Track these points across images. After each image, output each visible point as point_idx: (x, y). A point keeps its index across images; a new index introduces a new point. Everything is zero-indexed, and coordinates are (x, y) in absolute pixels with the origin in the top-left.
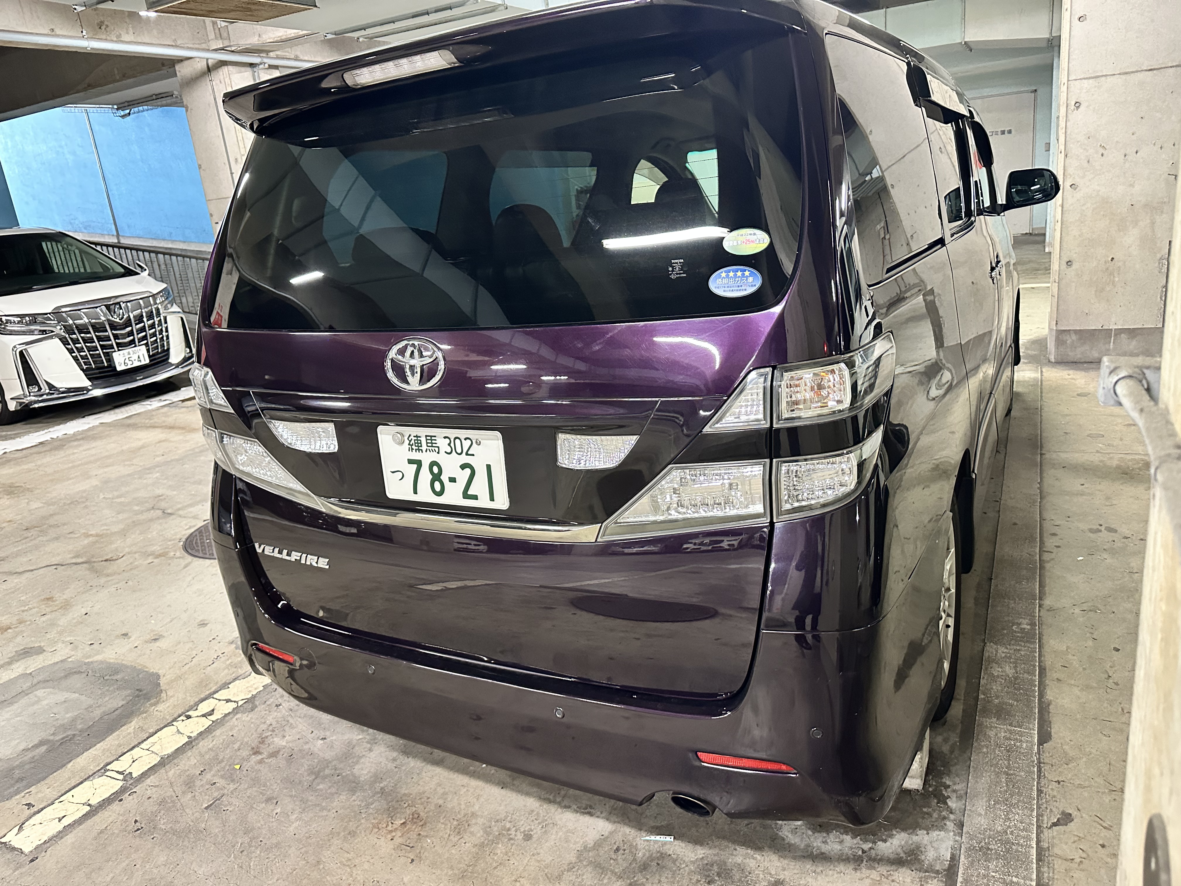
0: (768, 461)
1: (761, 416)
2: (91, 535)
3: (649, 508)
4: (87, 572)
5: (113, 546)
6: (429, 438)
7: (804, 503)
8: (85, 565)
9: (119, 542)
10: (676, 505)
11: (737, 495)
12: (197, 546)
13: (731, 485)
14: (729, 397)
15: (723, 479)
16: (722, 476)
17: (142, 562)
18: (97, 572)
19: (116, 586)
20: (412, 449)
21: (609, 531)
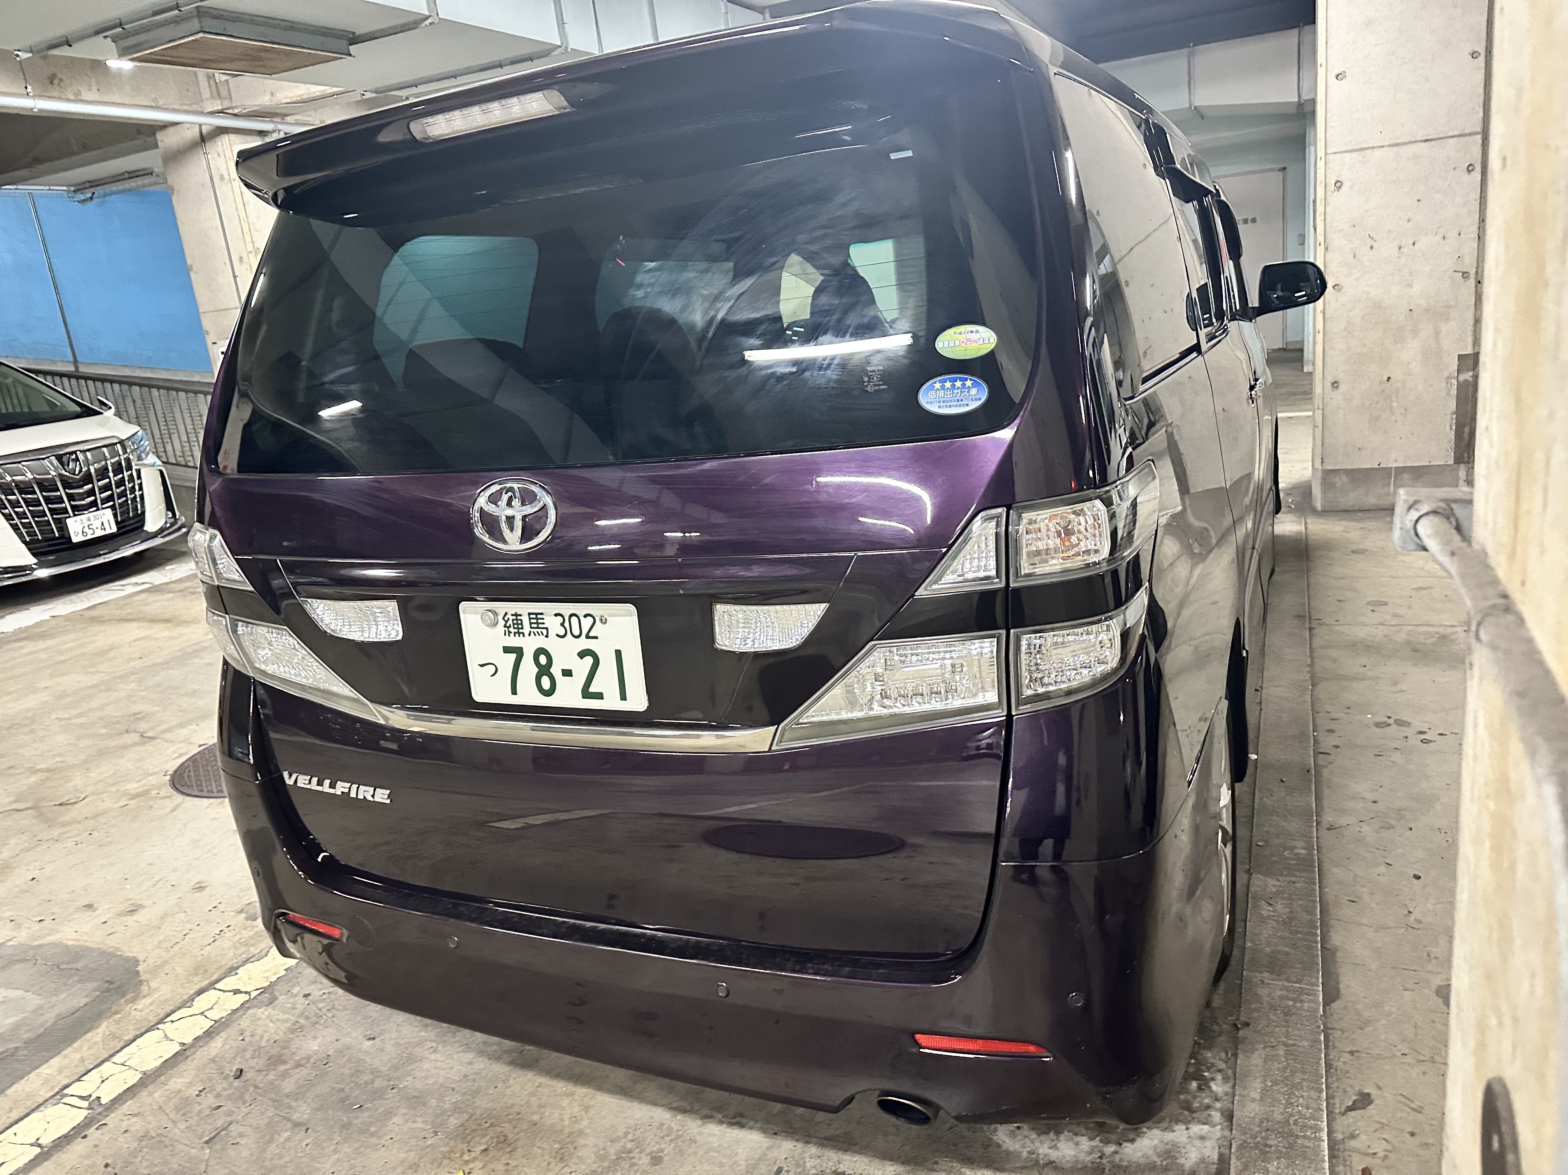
0: (1003, 632)
1: (993, 573)
2: (39, 770)
3: (841, 703)
4: (33, 822)
5: (71, 785)
6: (534, 616)
7: (1051, 688)
8: (31, 812)
9: (78, 778)
10: (879, 696)
11: (963, 682)
12: (191, 781)
13: (953, 666)
14: (948, 550)
15: (945, 659)
16: (942, 655)
17: (112, 805)
18: (47, 820)
19: (76, 839)
20: (510, 632)
21: (787, 735)
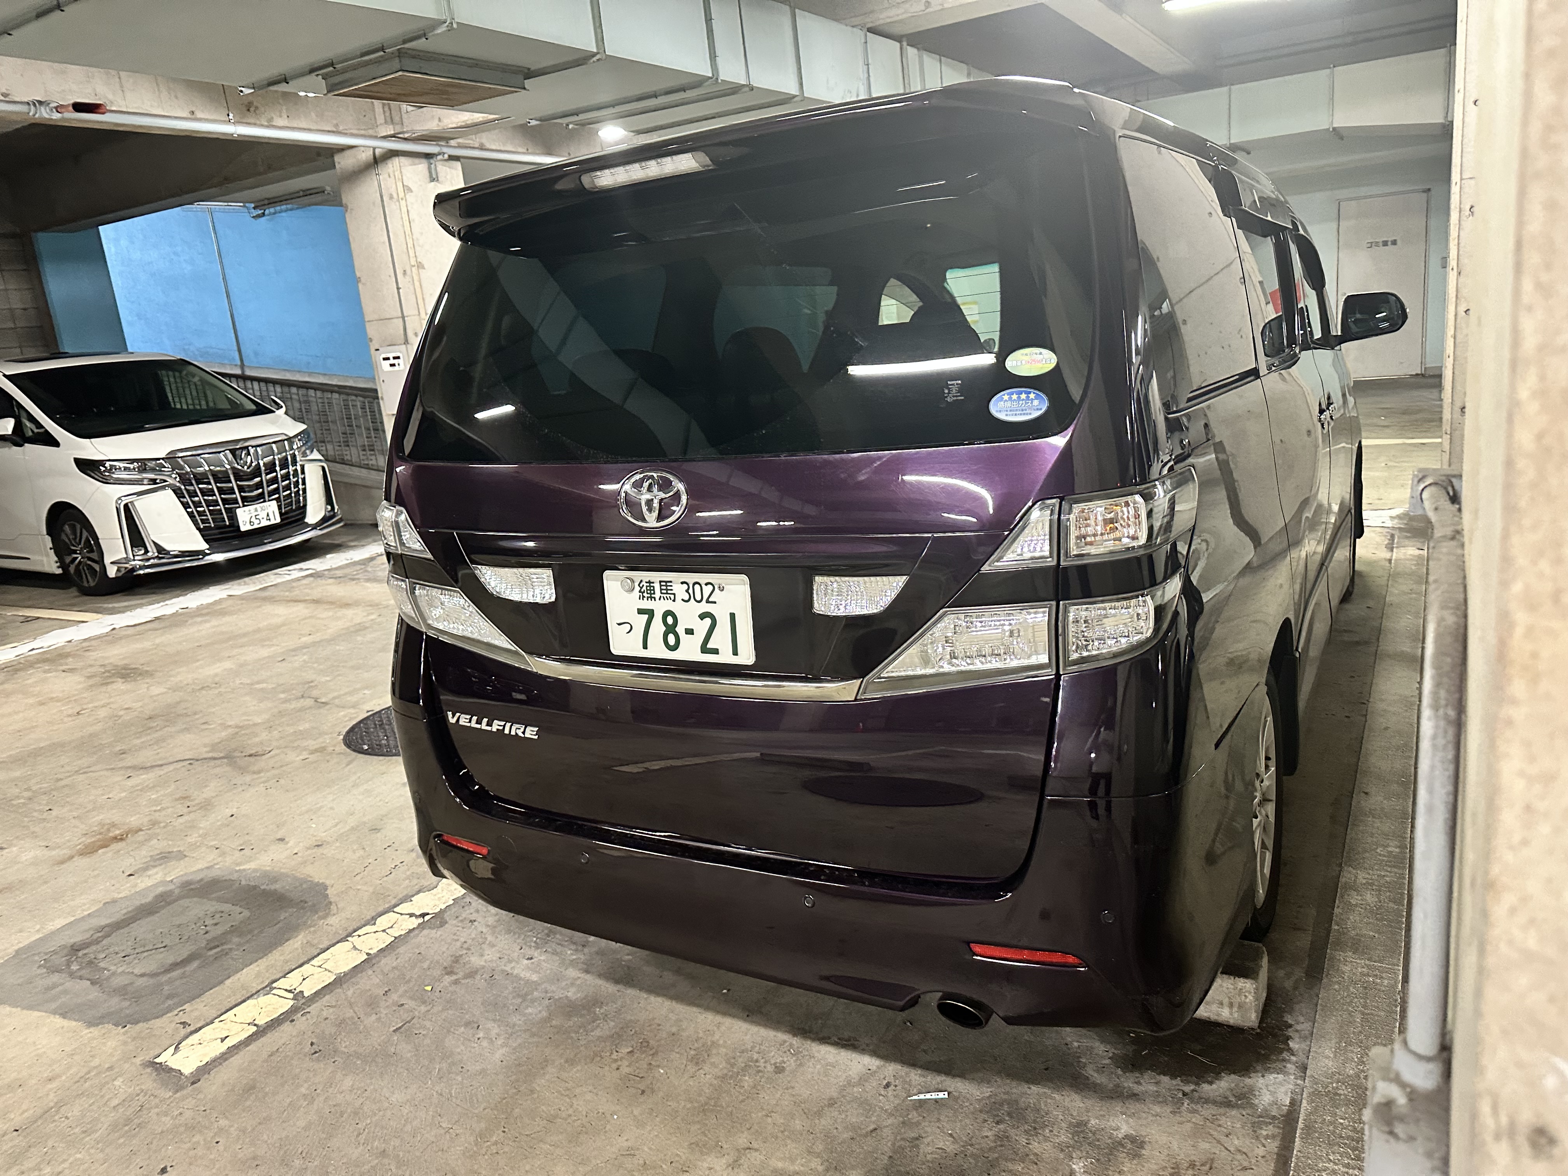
0: (1054, 603)
1: (1047, 553)
2: (230, 726)
3: (917, 660)
4: (228, 769)
5: (257, 740)
6: (665, 583)
7: (1094, 653)
8: (225, 761)
9: (264, 734)
10: (948, 657)
11: (1018, 644)
12: (362, 741)
13: (1012, 632)
14: (1010, 532)
15: (1004, 625)
16: (1002, 622)
17: (295, 757)
18: (240, 768)
19: (268, 785)
20: (644, 597)
21: (870, 687)
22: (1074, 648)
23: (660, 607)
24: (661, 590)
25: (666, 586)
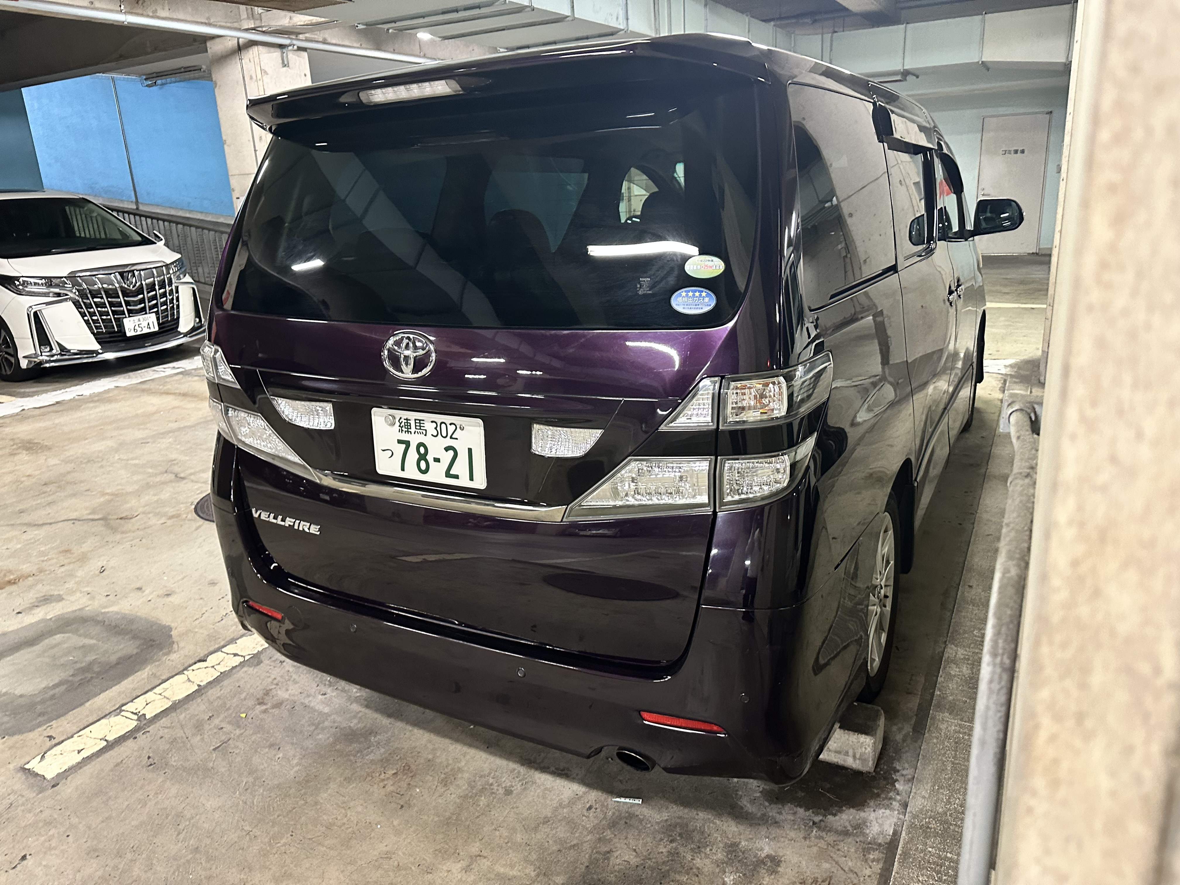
0: (713, 458)
1: (709, 419)
2: (107, 494)
3: (608, 494)
4: (103, 529)
5: (128, 505)
6: (418, 421)
7: (743, 496)
8: (101, 522)
9: (133, 501)
10: (633, 493)
11: (686, 487)
12: (209, 510)
13: (681, 477)
14: (683, 400)
15: (675, 472)
16: (675, 469)
17: (154, 521)
18: (112, 528)
19: (131, 543)
20: (402, 430)
21: (572, 513)
22: (728, 491)
23: (415, 439)
24: (416, 426)
25: (419, 423)
